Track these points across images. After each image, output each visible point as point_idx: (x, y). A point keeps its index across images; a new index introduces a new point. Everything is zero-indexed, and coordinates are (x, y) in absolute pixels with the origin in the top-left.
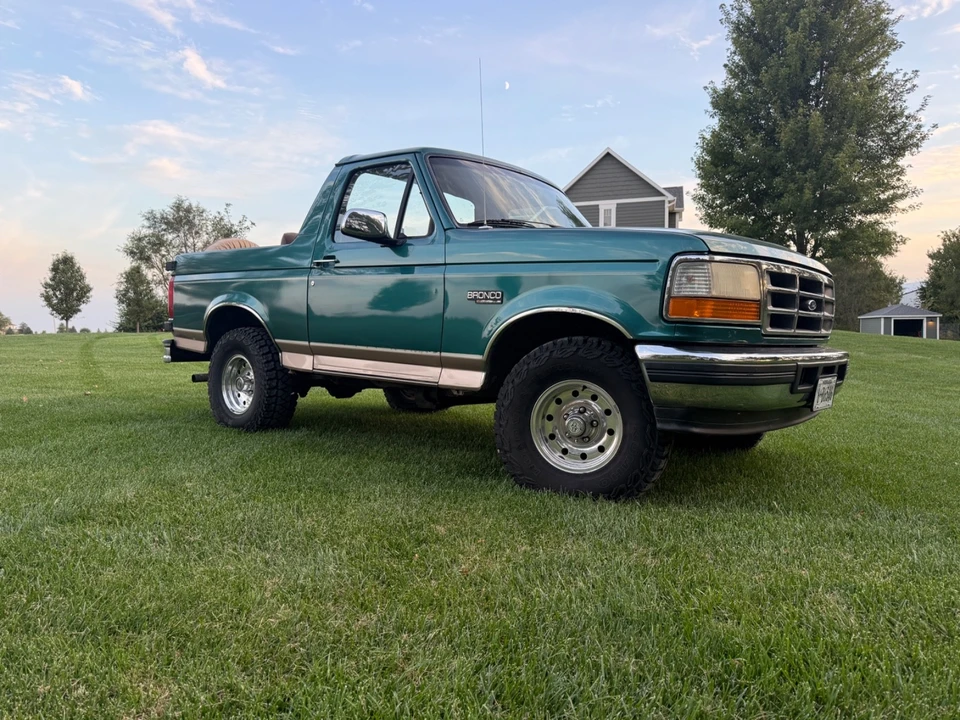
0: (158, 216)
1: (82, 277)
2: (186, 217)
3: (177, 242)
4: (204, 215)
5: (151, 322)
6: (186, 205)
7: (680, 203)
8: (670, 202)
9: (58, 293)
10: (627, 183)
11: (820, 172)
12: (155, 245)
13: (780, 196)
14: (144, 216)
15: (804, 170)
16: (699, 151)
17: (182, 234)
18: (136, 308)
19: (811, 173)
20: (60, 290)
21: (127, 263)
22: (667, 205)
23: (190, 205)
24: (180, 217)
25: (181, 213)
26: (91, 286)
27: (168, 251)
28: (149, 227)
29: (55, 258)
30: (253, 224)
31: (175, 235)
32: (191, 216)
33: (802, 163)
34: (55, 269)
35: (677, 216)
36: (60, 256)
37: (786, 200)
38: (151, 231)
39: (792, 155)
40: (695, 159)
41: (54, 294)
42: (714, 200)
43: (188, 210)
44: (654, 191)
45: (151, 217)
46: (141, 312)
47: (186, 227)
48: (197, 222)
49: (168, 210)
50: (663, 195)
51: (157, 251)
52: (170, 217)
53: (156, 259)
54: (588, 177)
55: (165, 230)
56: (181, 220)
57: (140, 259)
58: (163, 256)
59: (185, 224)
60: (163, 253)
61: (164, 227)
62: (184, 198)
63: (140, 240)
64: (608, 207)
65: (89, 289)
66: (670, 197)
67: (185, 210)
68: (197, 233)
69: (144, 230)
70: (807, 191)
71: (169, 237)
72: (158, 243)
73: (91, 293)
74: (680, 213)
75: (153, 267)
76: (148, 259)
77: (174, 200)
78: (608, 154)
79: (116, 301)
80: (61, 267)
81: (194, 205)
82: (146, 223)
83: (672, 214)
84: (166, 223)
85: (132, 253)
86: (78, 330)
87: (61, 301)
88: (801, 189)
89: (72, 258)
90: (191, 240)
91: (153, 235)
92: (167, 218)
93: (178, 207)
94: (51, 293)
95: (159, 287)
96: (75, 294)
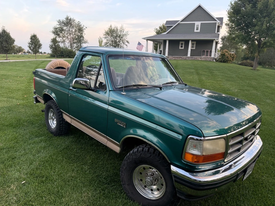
0: (61, 21)
1: (39, 41)
2: (69, 22)
3: (67, 29)
4: (75, 21)
5: (60, 54)
6: (69, 18)
7: (222, 23)
8: (218, 23)
9: (33, 46)
10: (205, 16)
11: (270, 18)
12: (61, 30)
13: (255, 26)
14: (57, 21)
15: (265, 17)
16: (229, 8)
17: (68, 27)
18: (55, 50)
19: (267, 19)
20: (33, 45)
21: (53, 36)
22: (217, 24)
23: (71, 18)
24: (68, 22)
25: (68, 21)
26: (42, 44)
27: (64, 32)
28: (59, 25)
29: (31, 35)
30: (86, 28)
31: (66, 28)
32: (71, 22)
33: (264, 15)
34: (31, 38)
35: (220, 27)
36: (33, 35)
37: (257, 28)
38: (59, 26)
39: (261, 12)
40: (228, 11)
41: (32, 46)
42: (232, 25)
43: (70, 20)
44: (213, 19)
45: (59, 22)
46: (57, 52)
47: (70, 25)
48: (73, 24)
49: (64, 19)
50: (216, 21)
51: (61, 32)
52: (65, 22)
53: (61, 35)
54: (193, 13)
55: (64, 26)
56: (68, 23)
57: (57, 34)
58: (63, 34)
59: (69, 24)
60: (63, 33)
61: (63, 25)
62: (69, 16)
63: (56, 29)
64: (198, 24)
65: (41, 45)
66: (219, 22)
67: (69, 20)
68: (73, 27)
69: (58, 26)
70: (264, 25)
71: (65, 28)
72: (62, 30)
73: (42, 46)
74: (221, 27)
75: (60, 37)
76: (59, 35)
77: (66, 17)
78: (200, 7)
79: (50, 48)
80: (33, 38)
81: (72, 18)
82: (58, 24)
83: (219, 27)
84: (64, 24)
85: (54, 33)
86: (43, 53)
87: (34, 48)
88: (262, 24)
89: (36, 35)
90: (71, 29)
91: (60, 27)
92: (64, 22)
93: (67, 19)
94: (31, 46)
95: (62, 43)
96: (37, 46)
